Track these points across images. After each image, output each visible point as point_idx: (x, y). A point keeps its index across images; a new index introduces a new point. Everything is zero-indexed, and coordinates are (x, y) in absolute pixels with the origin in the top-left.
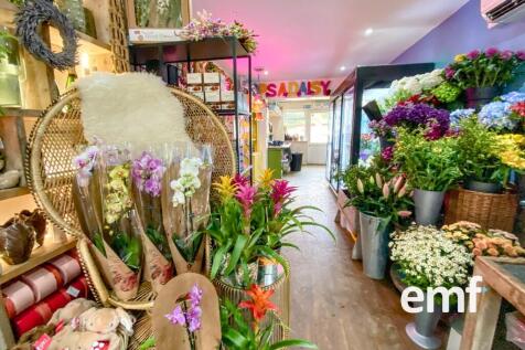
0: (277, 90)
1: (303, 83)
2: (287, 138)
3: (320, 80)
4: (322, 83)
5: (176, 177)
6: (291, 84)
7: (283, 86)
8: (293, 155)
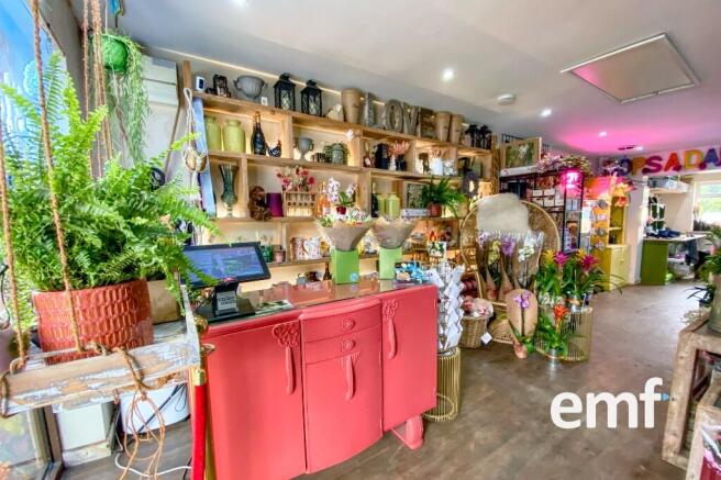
0: (663, 163)
1: (712, 150)
5: (522, 247)
6: (688, 153)
7: (674, 158)
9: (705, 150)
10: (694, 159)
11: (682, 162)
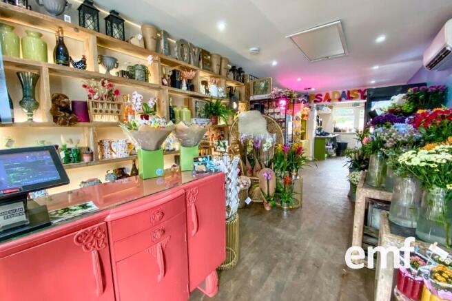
0: (323, 98)
1: (344, 92)
2: (336, 130)
3: (358, 89)
4: (360, 91)
5: (265, 143)
6: (334, 93)
7: (327, 95)
8: (339, 144)
9: (341, 92)
10: (337, 96)
11: (331, 97)
